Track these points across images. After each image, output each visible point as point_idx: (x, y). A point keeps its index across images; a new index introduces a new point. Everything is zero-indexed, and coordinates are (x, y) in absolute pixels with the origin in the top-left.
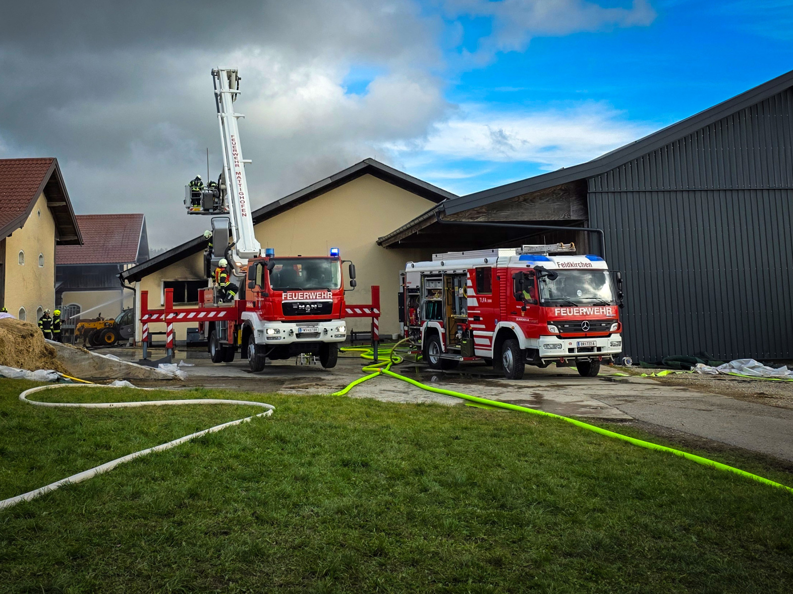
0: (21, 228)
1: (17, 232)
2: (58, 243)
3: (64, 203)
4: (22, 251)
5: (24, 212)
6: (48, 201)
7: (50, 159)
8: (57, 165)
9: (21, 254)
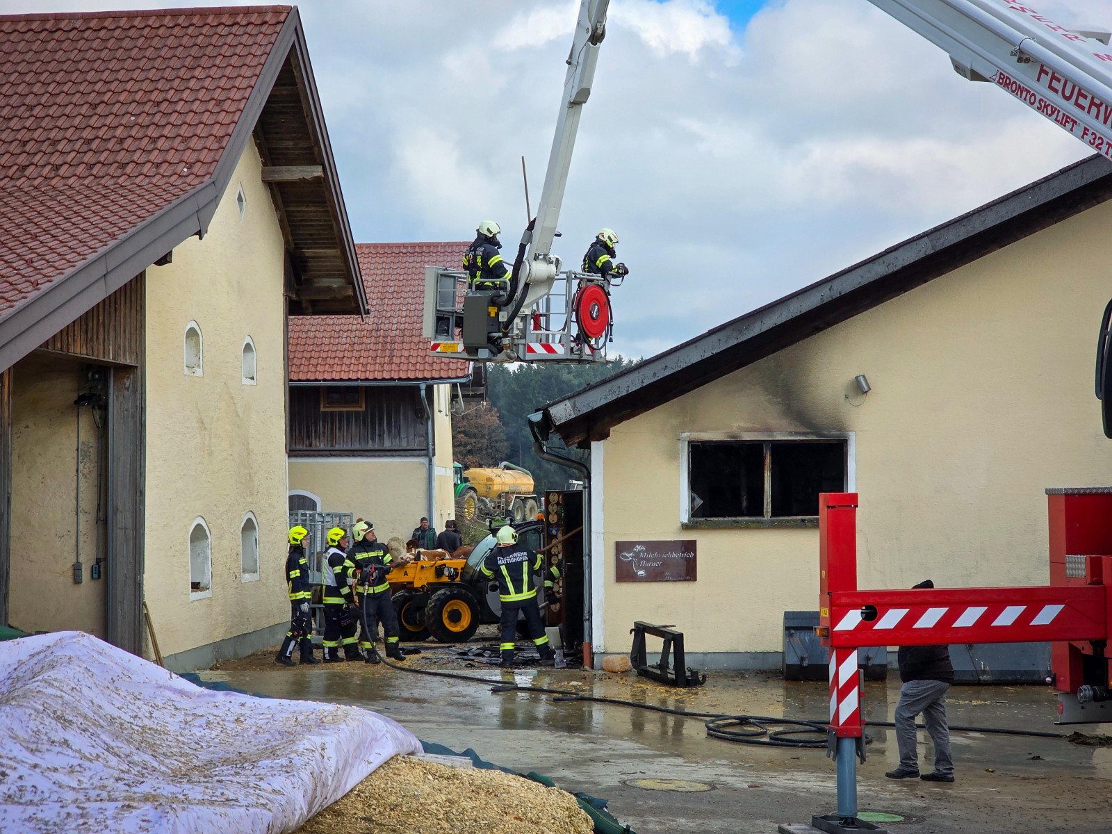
0: (200, 234)
1: (187, 250)
2: (294, 307)
3: (317, 171)
4: (193, 325)
5: (207, 179)
6: (265, 164)
7: (276, 10)
8: (298, 31)
9: (192, 333)
